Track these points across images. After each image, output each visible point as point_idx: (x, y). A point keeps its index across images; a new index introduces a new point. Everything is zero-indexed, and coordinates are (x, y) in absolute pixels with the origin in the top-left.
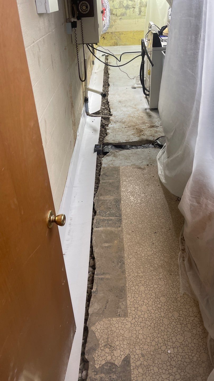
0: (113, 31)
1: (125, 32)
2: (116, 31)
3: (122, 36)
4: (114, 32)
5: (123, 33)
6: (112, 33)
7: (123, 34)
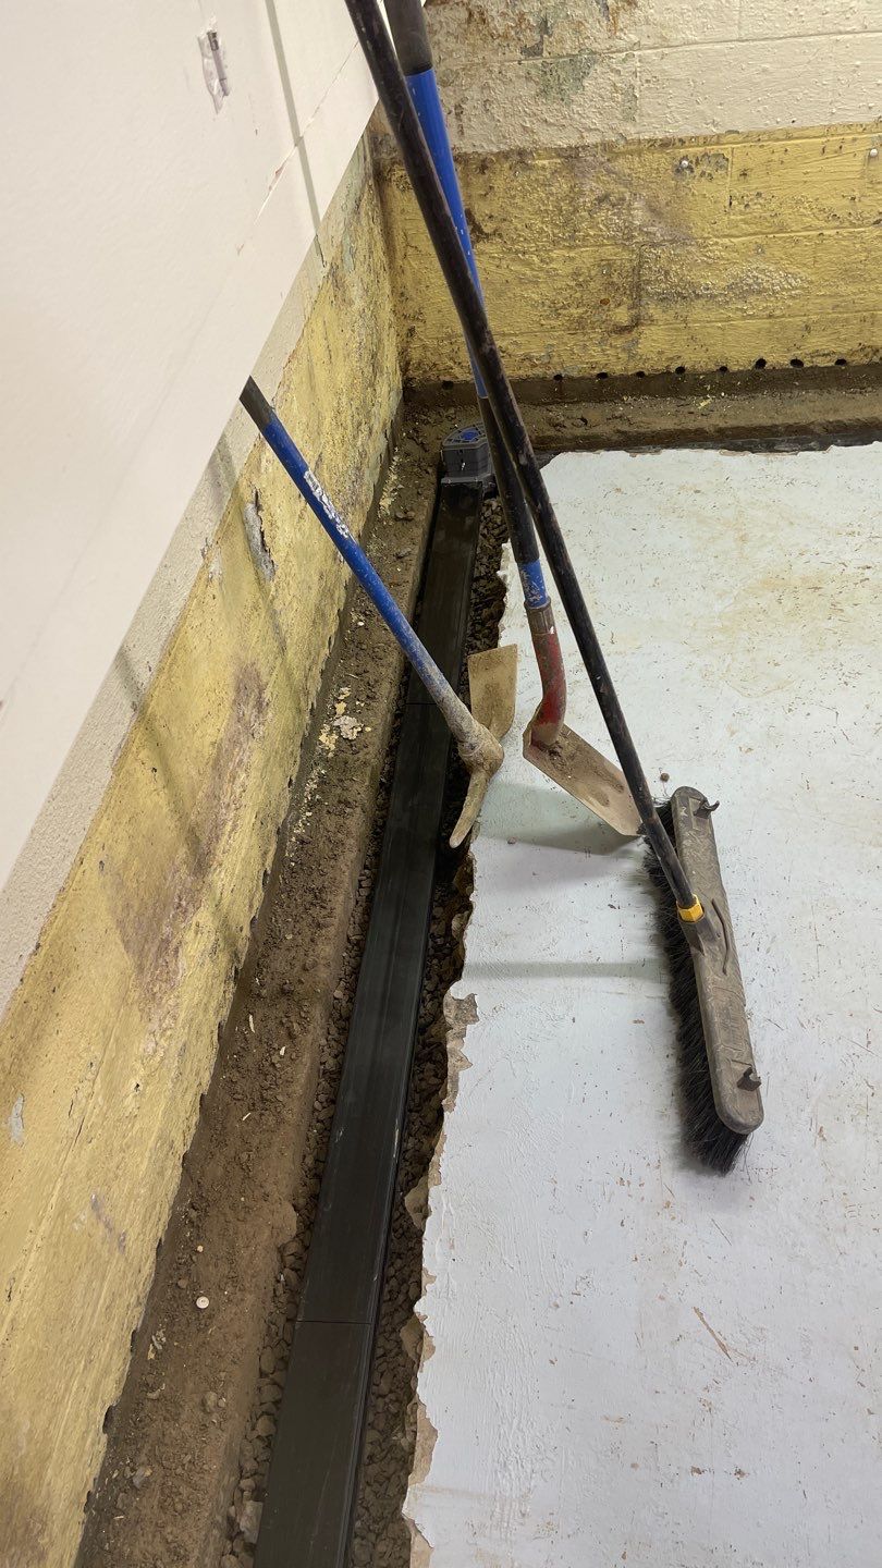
0: (591, 139)
1: (755, 138)
2: (631, 131)
3: (709, 194)
4: (607, 147)
5: (725, 150)
6: (571, 158)
7: (721, 162)
